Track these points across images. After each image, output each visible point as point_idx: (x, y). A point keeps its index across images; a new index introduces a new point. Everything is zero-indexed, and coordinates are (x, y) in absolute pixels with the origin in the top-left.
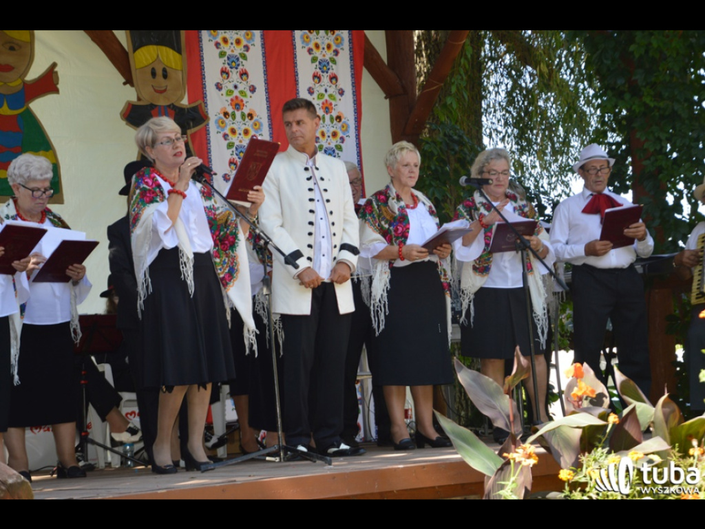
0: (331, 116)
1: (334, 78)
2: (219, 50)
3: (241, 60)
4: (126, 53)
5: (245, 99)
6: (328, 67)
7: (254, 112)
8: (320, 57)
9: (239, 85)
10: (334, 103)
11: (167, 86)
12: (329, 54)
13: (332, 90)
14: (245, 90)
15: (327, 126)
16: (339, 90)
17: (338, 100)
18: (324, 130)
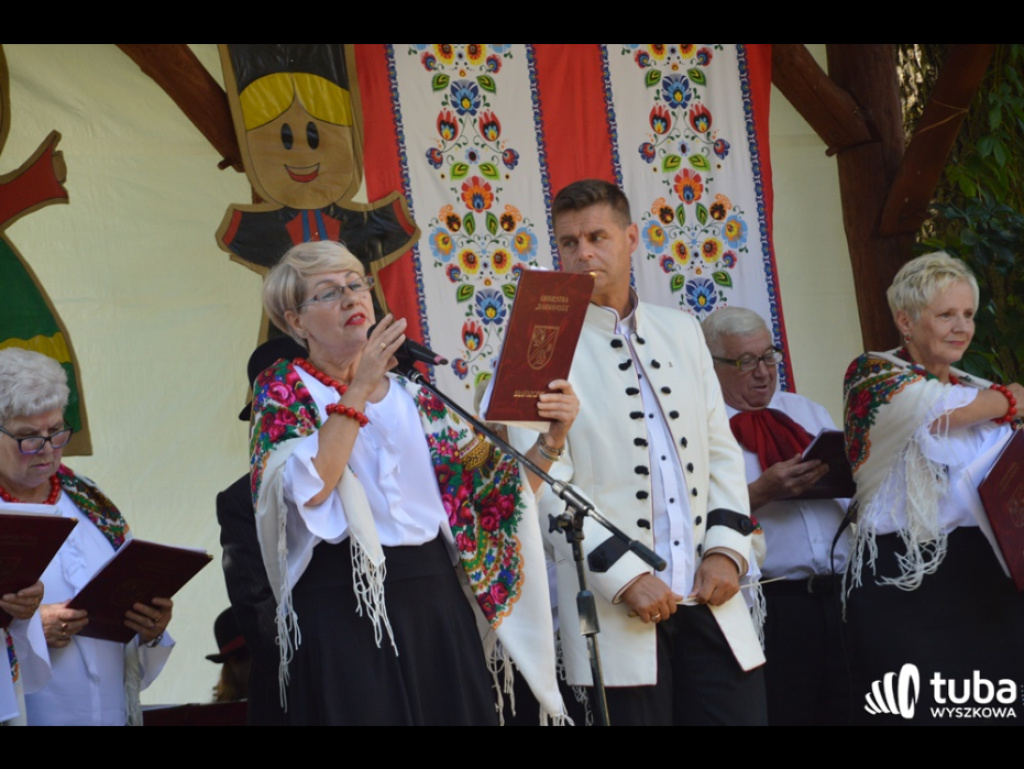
0: (699, 205)
1: (701, 117)
2: (433, 73)
3: (482, 92)
5: (494, 184)
6: (686, 93)
7: (516, 211)
8: (666, 72)
9: (480, 152)
10: (703, 174)
11: (318, 165)
12: (687, 64)
13: (698, 146)
14: (495, 163)
15: (691, 231)
16: (716, 144)
17: (713, 167)
18: (684, 240)
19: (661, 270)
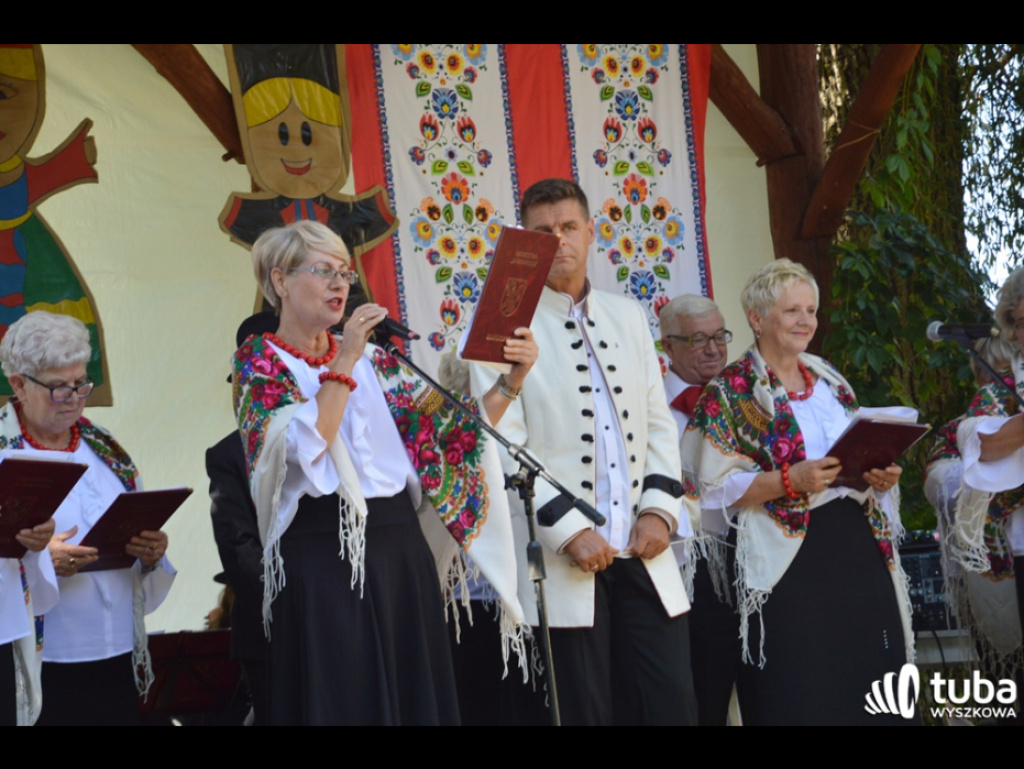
0: (643, 206)
1: (648, 129)
2: (417, 81)
3: (460, 99)
4: (228, 97)
5: (470, 180)
6: (636, 107)
7: (489, 204)
8: (618, 88)
9: (457, 151)
10: (648, 179)
11: (311, 159)
12: (637, 81)
13: (645, 154)
14: (471, 161)
15: (636, 229)
16: (660, 153)
17: (657, 173)
18: (630, 236)
19: (609, 262)
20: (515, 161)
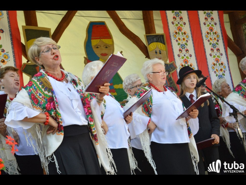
0: (219, 63)
1: (218, 50)
2: (178, 43)
3: (185, 45)
4: (146, 47)
5: (188, 60)
6: (216, 46)
7: (192, 64)
8: (212, 43)
9: (186, 55)
10: (219, 58)
11: (161, 57)
12: (215, 42)
13: (218, 54)
14: (188, 56)
15: (218, 67)
16: (221, 54)
17: (221, 57)
18: (217, 68)
19: (214, 73)
20: (196, 56)
